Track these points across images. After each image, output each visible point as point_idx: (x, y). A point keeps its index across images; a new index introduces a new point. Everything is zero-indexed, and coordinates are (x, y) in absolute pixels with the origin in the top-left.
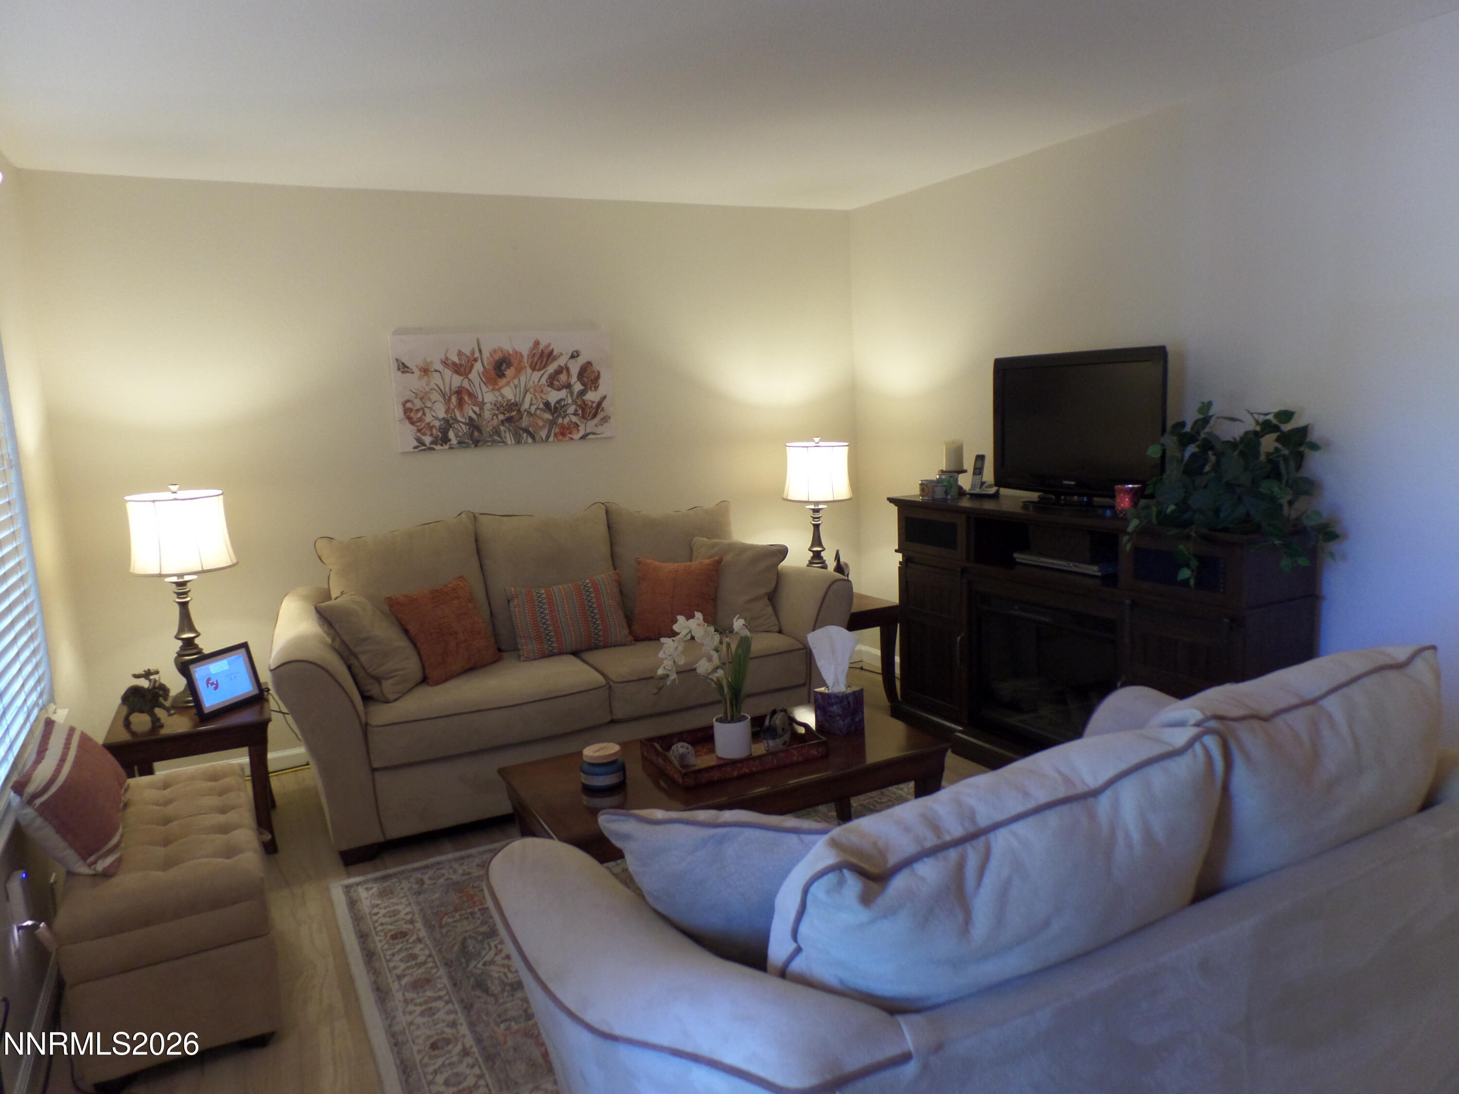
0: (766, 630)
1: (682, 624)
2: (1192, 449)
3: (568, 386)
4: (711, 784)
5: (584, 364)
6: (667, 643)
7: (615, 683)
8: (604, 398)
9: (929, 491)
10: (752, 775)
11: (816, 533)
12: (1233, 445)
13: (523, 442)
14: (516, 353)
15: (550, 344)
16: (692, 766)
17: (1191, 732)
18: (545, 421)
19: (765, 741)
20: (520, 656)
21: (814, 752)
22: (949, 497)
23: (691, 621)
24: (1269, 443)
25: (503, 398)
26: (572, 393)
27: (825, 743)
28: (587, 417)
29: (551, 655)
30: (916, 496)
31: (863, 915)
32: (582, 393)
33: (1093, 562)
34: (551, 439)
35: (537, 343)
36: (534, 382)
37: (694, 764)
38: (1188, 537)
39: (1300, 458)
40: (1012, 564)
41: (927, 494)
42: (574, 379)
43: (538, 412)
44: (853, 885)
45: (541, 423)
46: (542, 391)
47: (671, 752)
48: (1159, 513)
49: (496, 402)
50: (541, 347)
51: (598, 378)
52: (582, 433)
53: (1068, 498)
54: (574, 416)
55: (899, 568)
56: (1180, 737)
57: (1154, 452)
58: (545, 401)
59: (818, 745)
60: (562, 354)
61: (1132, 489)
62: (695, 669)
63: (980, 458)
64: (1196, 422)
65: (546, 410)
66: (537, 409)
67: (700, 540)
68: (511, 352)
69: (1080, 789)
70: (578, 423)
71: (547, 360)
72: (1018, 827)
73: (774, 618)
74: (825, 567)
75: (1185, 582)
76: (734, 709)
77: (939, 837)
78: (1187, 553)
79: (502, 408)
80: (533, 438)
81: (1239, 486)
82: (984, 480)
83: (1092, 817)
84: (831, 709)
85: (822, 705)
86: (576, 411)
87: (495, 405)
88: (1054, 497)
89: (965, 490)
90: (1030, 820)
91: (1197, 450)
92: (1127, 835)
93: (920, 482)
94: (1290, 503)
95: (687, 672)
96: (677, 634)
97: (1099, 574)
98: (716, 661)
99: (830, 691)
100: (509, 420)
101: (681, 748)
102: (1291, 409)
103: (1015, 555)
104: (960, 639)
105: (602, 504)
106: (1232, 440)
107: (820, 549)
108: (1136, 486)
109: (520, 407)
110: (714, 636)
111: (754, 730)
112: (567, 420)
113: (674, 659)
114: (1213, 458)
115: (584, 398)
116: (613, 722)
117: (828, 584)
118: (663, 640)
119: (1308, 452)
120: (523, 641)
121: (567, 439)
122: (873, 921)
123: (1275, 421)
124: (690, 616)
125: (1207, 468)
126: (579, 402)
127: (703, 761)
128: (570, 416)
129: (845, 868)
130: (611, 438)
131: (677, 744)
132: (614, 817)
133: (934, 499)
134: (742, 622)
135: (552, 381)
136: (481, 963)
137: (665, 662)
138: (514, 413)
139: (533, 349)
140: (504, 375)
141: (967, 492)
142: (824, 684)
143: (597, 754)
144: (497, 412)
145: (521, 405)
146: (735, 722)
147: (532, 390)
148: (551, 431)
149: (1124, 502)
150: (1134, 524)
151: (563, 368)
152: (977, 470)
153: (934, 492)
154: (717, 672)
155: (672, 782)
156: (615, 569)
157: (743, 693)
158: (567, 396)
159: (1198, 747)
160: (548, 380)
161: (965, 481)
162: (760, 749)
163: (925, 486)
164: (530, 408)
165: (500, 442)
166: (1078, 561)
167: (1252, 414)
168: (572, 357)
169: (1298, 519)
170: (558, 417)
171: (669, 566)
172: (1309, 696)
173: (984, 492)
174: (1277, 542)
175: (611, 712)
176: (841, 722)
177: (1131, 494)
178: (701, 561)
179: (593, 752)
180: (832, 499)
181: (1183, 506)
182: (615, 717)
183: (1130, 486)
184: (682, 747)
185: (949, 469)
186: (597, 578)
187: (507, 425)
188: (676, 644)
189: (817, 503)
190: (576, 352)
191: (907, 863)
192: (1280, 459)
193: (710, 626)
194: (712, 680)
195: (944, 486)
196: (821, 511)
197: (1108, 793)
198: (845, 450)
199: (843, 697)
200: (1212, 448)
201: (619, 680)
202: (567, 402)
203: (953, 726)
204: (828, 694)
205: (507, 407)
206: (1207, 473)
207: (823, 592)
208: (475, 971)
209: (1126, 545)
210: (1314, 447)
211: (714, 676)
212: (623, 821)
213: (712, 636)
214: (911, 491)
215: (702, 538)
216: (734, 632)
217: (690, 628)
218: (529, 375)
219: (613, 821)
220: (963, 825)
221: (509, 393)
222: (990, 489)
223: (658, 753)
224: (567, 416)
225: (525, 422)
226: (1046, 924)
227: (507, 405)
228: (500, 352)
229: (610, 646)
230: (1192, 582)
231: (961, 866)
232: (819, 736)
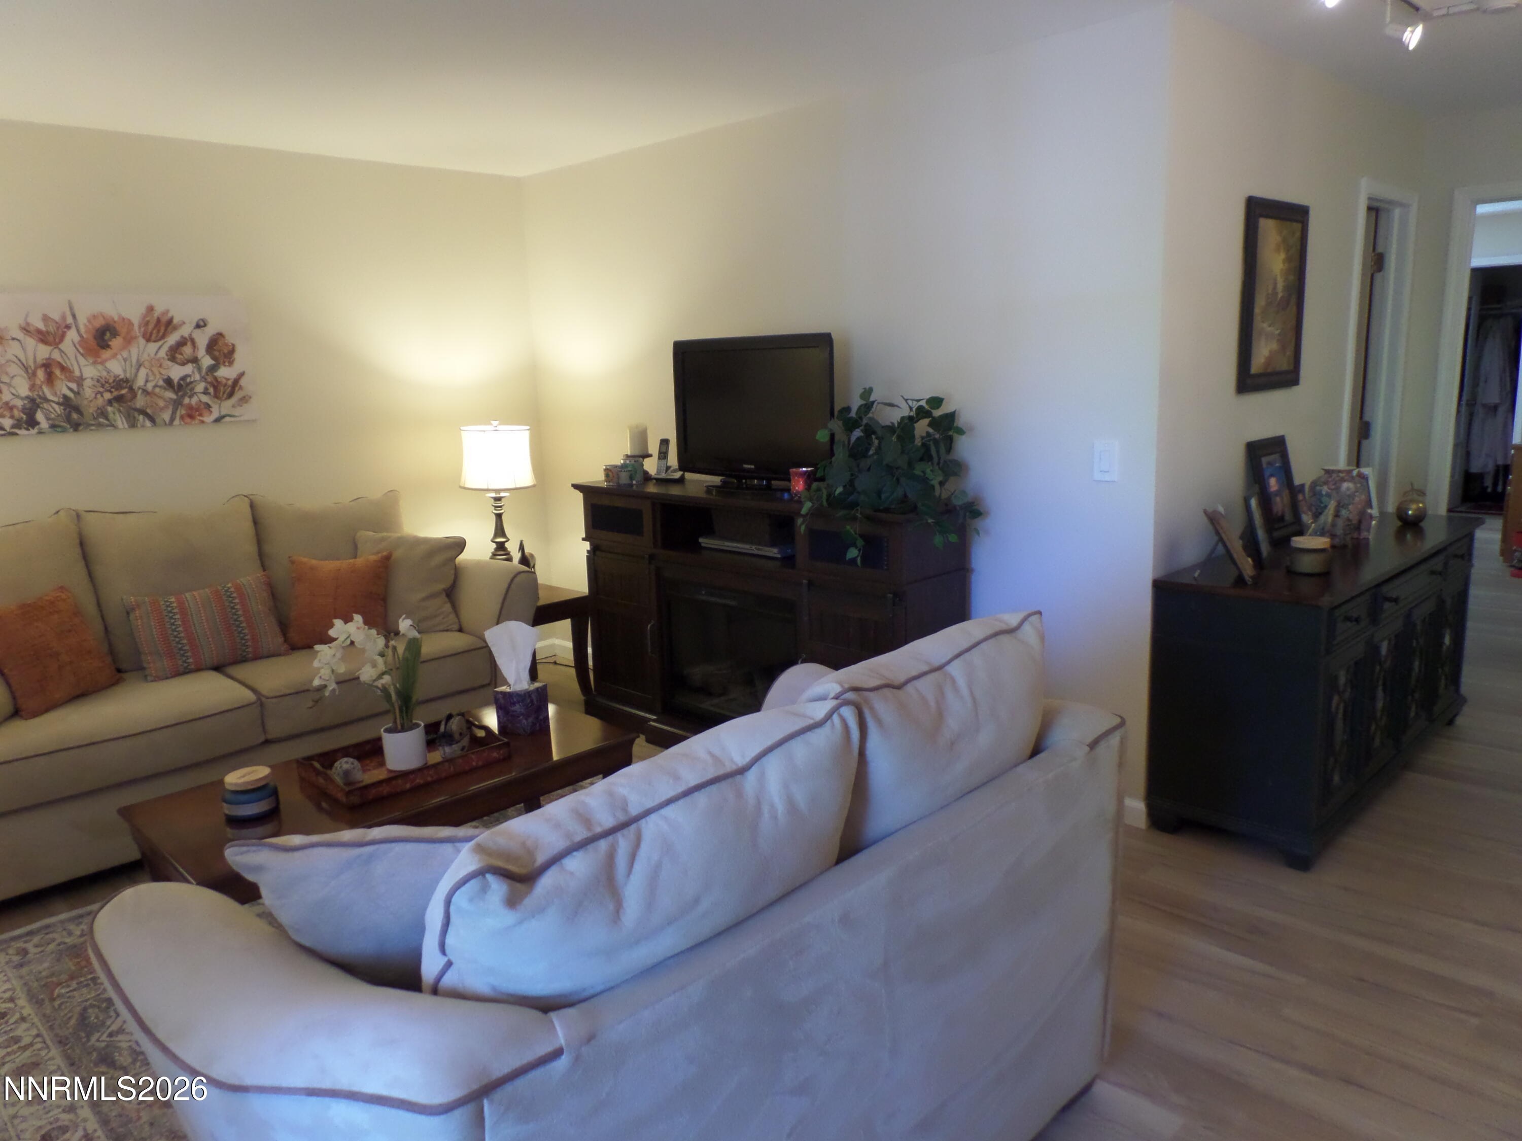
0: (446, 629)
1: (339, 629)
2: (857, 433)
3: (195, 360)
4: (381, 800)
5: (214, 335)
6: (323, 651)
7: (268, 698)
8: (242, 374)
9: (613, 476)
10: (427, 785)
11: (499, 524)
12: (891, 429)
13: (139, 425)
14: (124, 319)
15: (168, 311)
16: (359, 782)
17: (830, 704)
18: (167, 402)
19: (441, 748)
20: (146, 676)
21: (495, 755)
22: (634, 482)
23: (350, 624)
24: (922, 427)
25: (108, 372)
26: (199, 369)
27: (507, 744)
28: (221, 395)
29: (186, 672)
30: (599, 482)
31: (509, 917)
32: (213, 369)
33: (773, 545)
34: (177, 422)
35: (151, 309)
36: (149, 355)
37: (361, 780)
38: (854, 519)
39: (949, 443)
40: (698, 548)
41: (612, 480)
42: (201, 352)
43: (157, 390)
44: (498, 887)
45: (161, 404)
46: (161, 366)
47: (334, 770)
48: (829, 496)
49: (99, 378)
50: (156, 314)
51: (232, 351)
52: (215, 414)
53: (749, 482)
54: (204, 396)
55: (587, 556)
56: (820, 710)
57: (822, 436)
58: (166, 377)
59: (499, 747)
60: (184, 323)
61: (806, 472)
62: (358, 678)
63: (665, 442)
64: (860, 408)
65: (167, 387)
66: (156, 386)
67: (365, 535)
68: (116, 319)
69: (729, 767)
70: (210, 403)
71: (166, 330)
72: (667, 811)
73: (452, 617)
74: (510, 559)
75: (853, 560)
76: (405, 717)
77: (589, 829)
78: (853, 533)
79: (107, 385)
80: (152, 420)
81: (897, 468)
82: (669, 464)
83: (740, 794)
84: (513, 708)
85: (504, 704)
86: (206, 389)
87: (98, 381)
88: (736, 481)
89: (651, 475)
90: (681, 802)
91: (862, 434)
92: (772, 806)
93: (604, 467)
94: (941, 484)
95: (349, 682)
96: (335, 640)
97: (779, 556)
98: (381, 667)
99: (511, 690)
100: (119, 399)
101: (345, 764)
102: (941, 396)
103: (701, 540)
104: (650, 627)
105: (245, 496)
106: (890, 424)
107: (503, 540)
108: (809, 469)
109: (133, 384)
110: (377, 639)
111: (430, 738)
112: (194, 400)
113: (331, 667)
114: (876, 442)
115: (216, 374)
116: (267, 742)
117: (512, 576)
118: (318, 647)
119: (956, 436)
120: (149, 658)
121: (197, 422)
122: (520, 922)
123: (927, 407)
124: (347, 619)
125: (871, 452)
126: (209, 379)
127: (374, 775)
128: (199, 395)
129: (487, 872)
130: (254, 421)
131: (341, 760)
132: (245, 849)
133: (619, 485)
134: (408, 622)
135: (174, 353)
136: (105, 1035)
137: (322, 671)
138: (124, 392)
139: (145, 316)
140: (108, 346)
141: (652, 477)
142: (505, 682)
143: (242, 780)
144: (101, 390)
145: (133, 381)
146: (407, 731)
147: (147, 364)
148: (176, 414)
149: (798, 486)
150: (807, 507)
151: (187, 340)
152: (662, 454)
153: (618, 478)
154: (382, 678)
155: (335, 801)
156: (264, 570)
157: (414, 699)
158: (193, 372)
159: (835, 717)
160: (168, 353)
161: (651, 466)
162: (436, 757)
163: (609, 472)
164: (145, 386)
165: (108, 426)
166: (760, 544)
167: (906, 400)
168: (198, 326)
169: (949, 499)
170: (183, 397)
171: (329, 566)
172: (937, 664)
173: (669, 477)
174: (930, 521)
175: (265, 731)
176: (524, 721)
177: (806, 477)
178: (367, 557)
179: (235, 778)
180: (513, 486)
181: (850, 486)
182: (269, 737)
183: (804, 469)
184: (347, 762)
185: (633, 454)
186: (241, 581)
187: (115, 405)
188: (332, 652)
189: (498, 491)
190: (203, 320)
191: (556, 860)
192: (931, 443)
193: (371, 629)
194: (377, 687)
195: (629, 471)
196: (503, 499)
197: (754, 769)
198: (526, 435)
199: (525, 694)
200: (874, 433)
201: (272, 695)
202: (194, 378)
203: (648, 715)
204: (509, 693)
205: (115, 384)
206: (870, 457)
207: (506, 585)
208: (98, 1044)
209: (801, 526)
210: (961, 432)
211: (379, 684)
212: (254, 851)
213: (375, 640)
214: (596, 477)
215: (368, 532)
216: (401, 634)
217: (349, 632)
218: (141, 347)
219: (242, 853)
220: (615, 816)
221: (116, 367)
222: (675, 474)
223: (318, 773)
224: (195, 395)
225: (140, 401)
226: (697, 901)
227: (114, 381)
228: (101, 319)
229: (261, 658)
230: (859, 560)
231: (611, 857)
232: (502, 738)
